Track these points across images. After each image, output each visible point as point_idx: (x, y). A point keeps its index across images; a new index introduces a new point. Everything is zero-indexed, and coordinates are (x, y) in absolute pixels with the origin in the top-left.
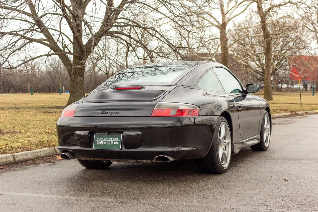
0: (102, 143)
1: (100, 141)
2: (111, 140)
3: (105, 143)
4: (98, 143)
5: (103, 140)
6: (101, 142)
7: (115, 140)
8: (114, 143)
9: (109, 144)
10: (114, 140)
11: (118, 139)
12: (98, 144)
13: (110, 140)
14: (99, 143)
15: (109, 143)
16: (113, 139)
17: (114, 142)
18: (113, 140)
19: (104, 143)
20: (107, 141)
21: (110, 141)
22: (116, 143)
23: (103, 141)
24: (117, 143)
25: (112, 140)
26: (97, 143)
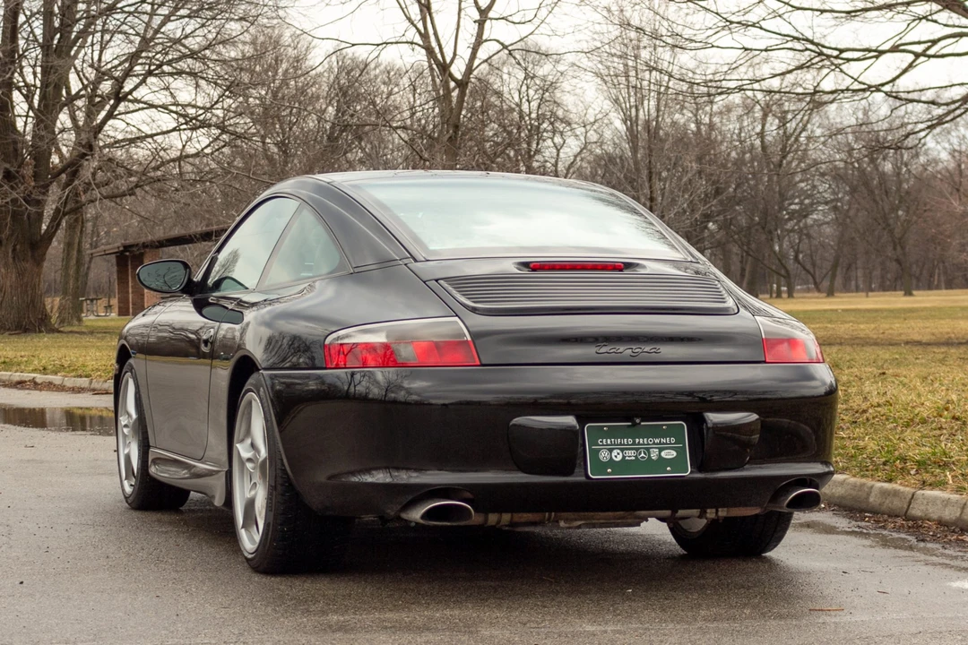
0: (617, 456)
1: (611, 451)
2: (648, 444)
3: (630, 455)
4: (604, 456)
5: (621, 444)
6: (615, 453)
7: (663, 444)
8: (663, 454)
9: (643, 457)
10: (660, 443)
11: (673, 439)
12: (605, 460)
13: (644, 444)
14: (608, 457)
15: (643, 455)
16: (657, 441)
17: (661, 450)
18: (657, 444)
19: (624, 457)
20: (637, 449)
21: (648, 449)
22: (669, 454)
23: (622, 450)
24: (675, 454)
25: (654, 443)
26: (601, 457)
